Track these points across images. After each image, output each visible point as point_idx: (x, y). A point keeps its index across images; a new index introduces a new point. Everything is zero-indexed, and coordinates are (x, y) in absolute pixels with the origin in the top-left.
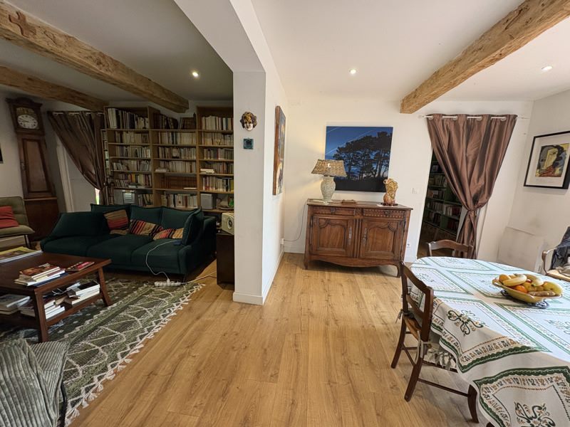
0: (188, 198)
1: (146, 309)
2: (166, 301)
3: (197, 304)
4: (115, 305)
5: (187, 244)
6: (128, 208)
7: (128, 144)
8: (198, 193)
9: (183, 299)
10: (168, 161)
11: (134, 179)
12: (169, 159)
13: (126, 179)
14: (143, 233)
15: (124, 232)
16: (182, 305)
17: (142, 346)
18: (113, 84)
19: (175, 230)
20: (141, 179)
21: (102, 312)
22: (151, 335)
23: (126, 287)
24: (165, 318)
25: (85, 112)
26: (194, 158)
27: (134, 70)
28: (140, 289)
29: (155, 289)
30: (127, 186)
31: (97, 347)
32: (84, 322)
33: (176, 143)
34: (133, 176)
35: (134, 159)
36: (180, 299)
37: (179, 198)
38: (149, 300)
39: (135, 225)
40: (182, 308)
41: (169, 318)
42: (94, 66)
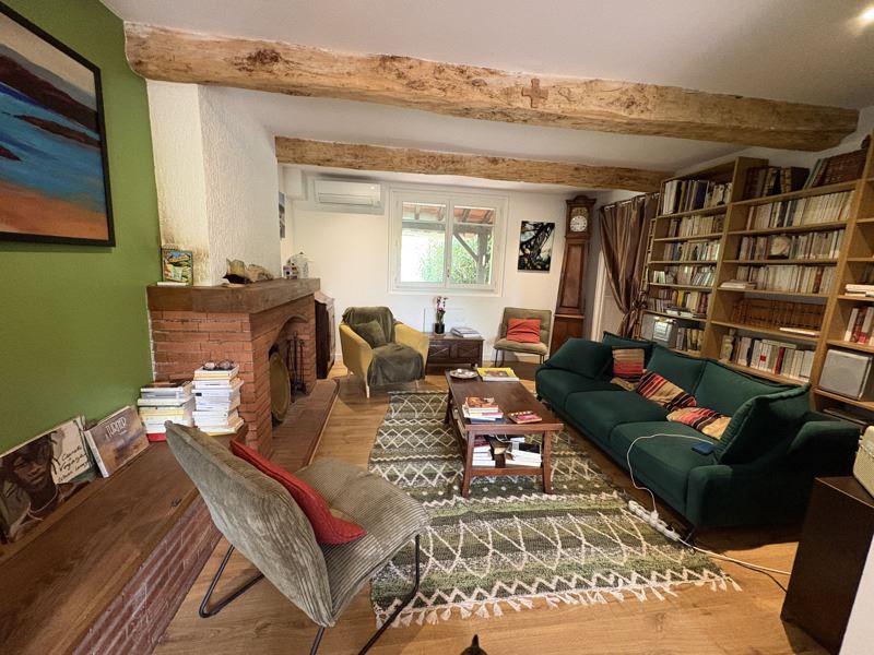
0: (789, 353)
1: (584, 542)
2: (624, 556)
3: (682, 621)
4: (554, 497)
5: (725, 460)
6: (650, 348)
7: (687, 237)
8: (821, 347)
9: (660, 580)
10: (758, 266)
11: (680, 300)
12: (763, 261)
13: (669, 298)
14: (655, 398)
15: (629, 386)
16: (648, 591)
17: (529, 605)
18: (657, 133)
19: (718, 416)
20: (693, 301)
21: (535, 496)
22: (552, 599)
23: (587, 478)
24: (598, 590)
25: (639, 197)
26: (835, 254)
27: (701, 90)
28: (604, 496)
29: (625, 512)
30: (665, 311)
31: (490, 547)
32: (509, 495)
33: (790, 223)
34: (681, 294)
35: (689, 265)
36: (654, 574)
37: (764, 348)
38: (602, 526)
39: (648, 379)
40: (642, 597)
41: (605, 595)
42: (622, 113)
